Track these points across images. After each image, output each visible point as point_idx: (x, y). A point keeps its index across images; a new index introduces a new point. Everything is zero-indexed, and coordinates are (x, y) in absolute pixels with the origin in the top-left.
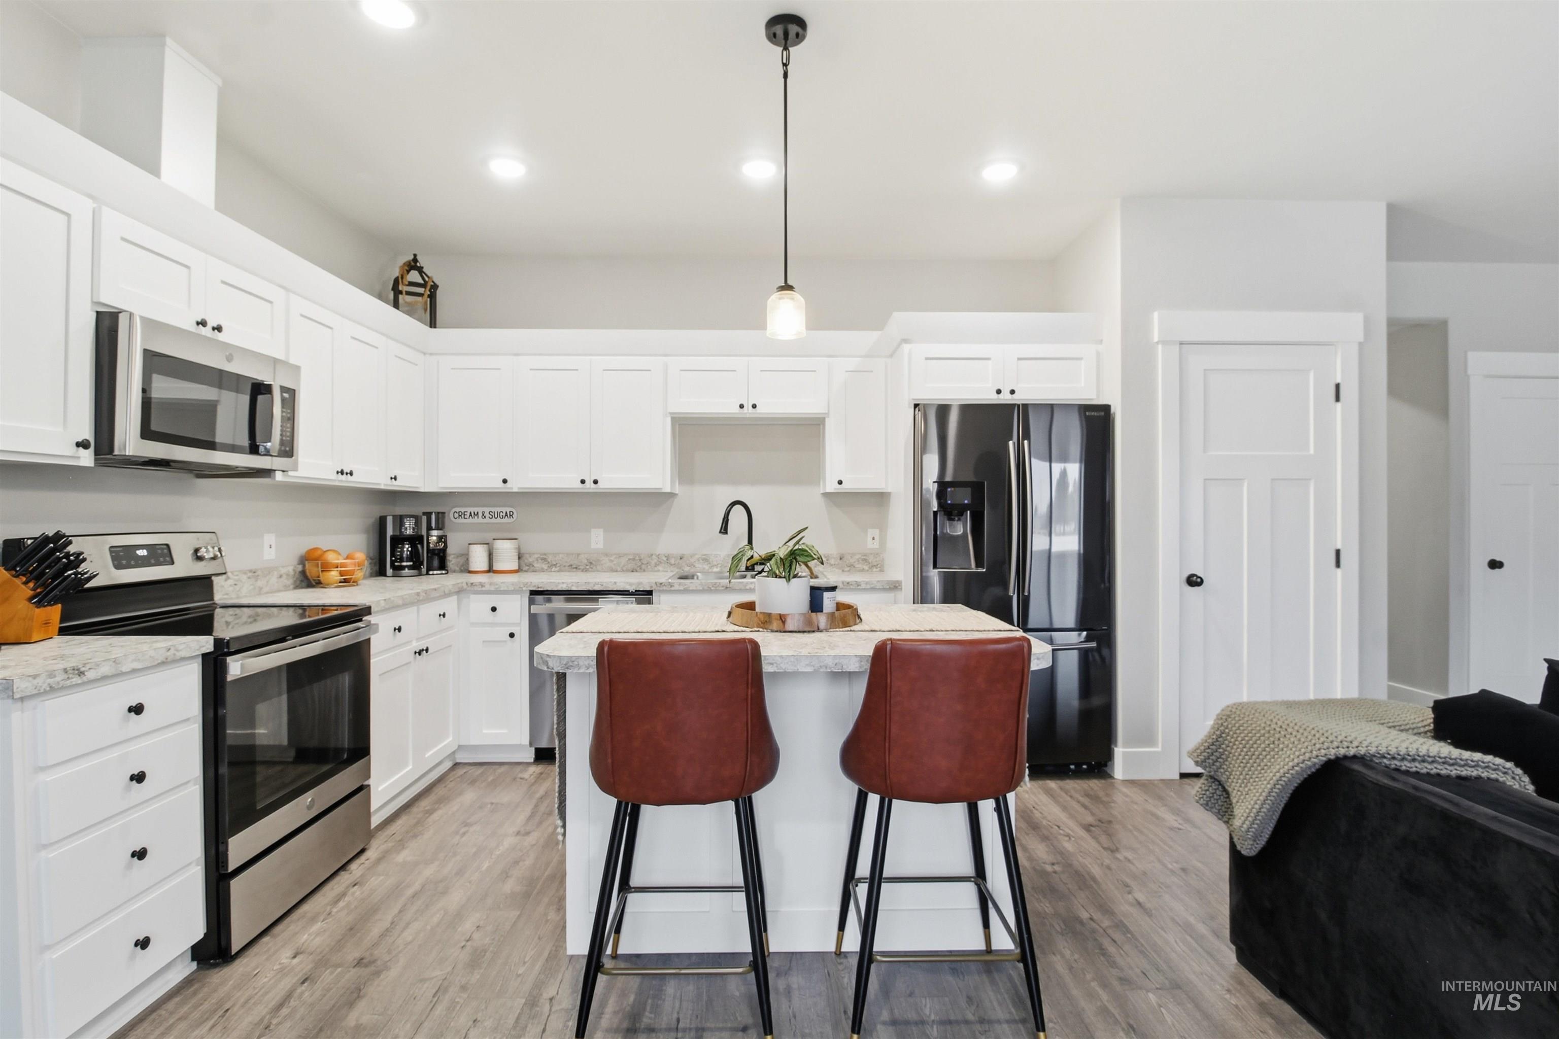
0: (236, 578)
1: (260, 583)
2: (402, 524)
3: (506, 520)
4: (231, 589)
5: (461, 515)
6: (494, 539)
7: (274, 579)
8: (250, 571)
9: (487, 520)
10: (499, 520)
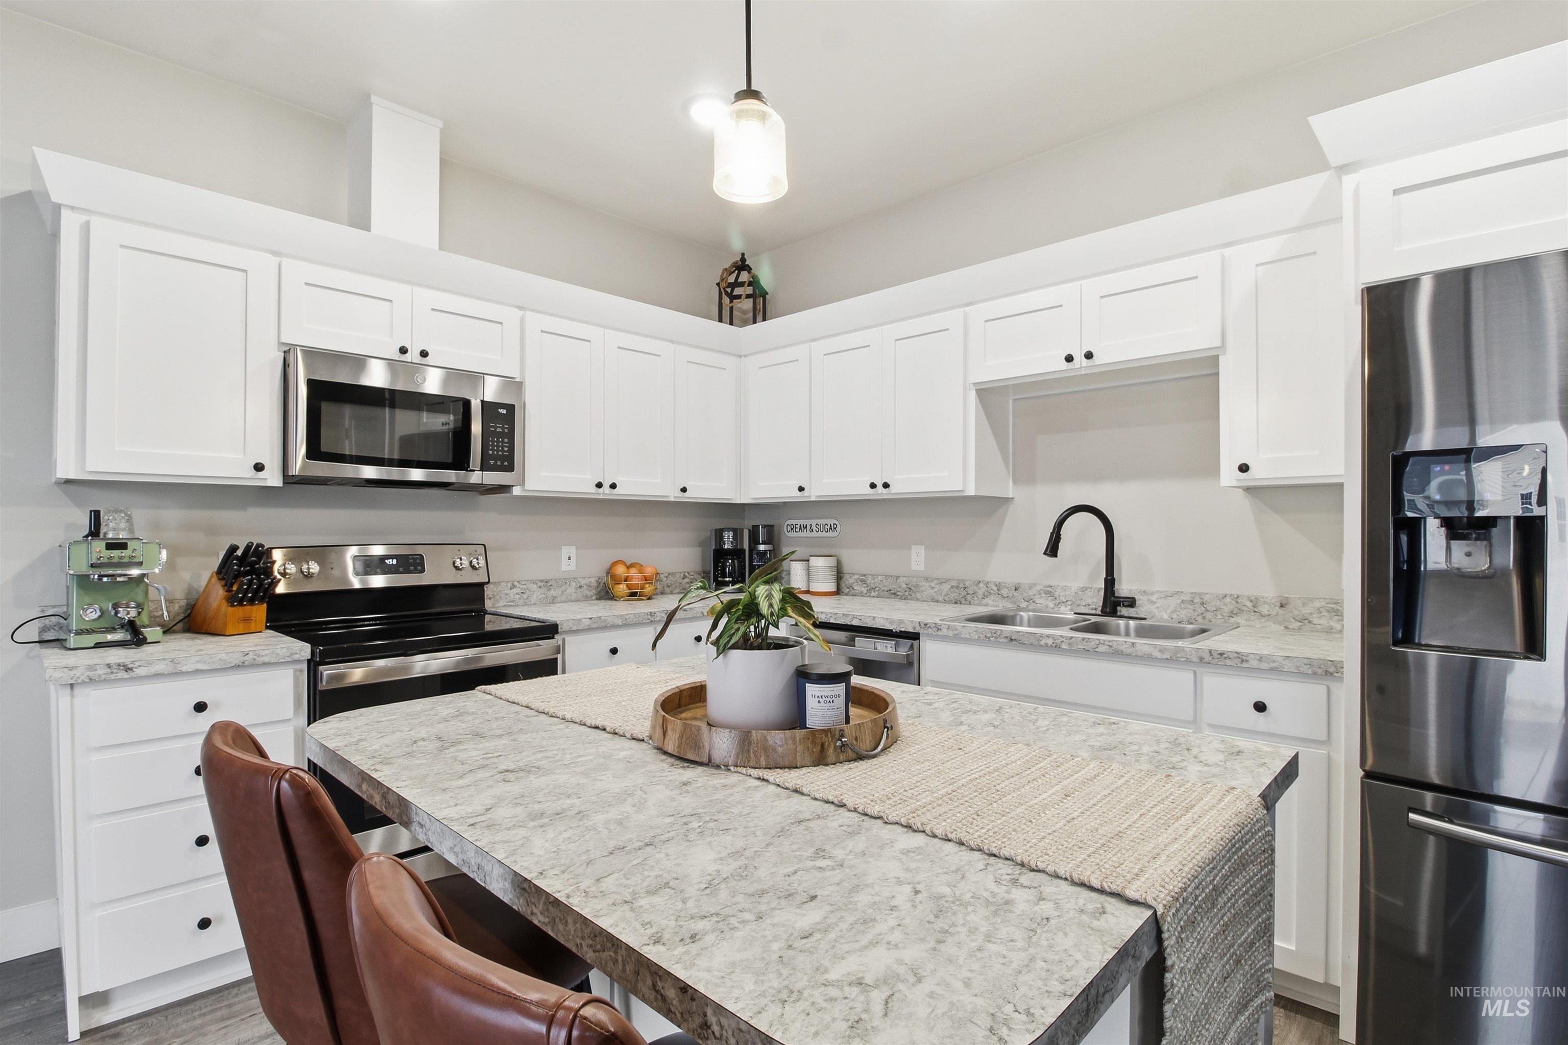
0: (524, 586)
1: (552, 592)
2: (722, 537)
3: (831, 534)
4: (517, 596)
5: (793, 528)
6: (811, 556)
7: (571, 590)
8: (541, 581)
9: (814, 534)
10: (824, 534)
